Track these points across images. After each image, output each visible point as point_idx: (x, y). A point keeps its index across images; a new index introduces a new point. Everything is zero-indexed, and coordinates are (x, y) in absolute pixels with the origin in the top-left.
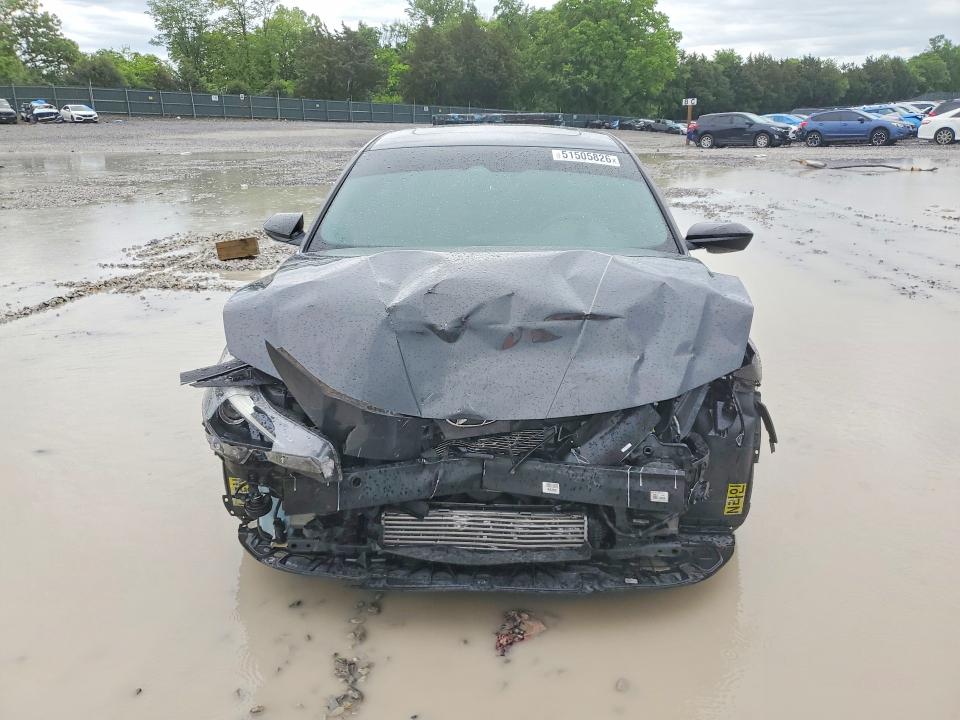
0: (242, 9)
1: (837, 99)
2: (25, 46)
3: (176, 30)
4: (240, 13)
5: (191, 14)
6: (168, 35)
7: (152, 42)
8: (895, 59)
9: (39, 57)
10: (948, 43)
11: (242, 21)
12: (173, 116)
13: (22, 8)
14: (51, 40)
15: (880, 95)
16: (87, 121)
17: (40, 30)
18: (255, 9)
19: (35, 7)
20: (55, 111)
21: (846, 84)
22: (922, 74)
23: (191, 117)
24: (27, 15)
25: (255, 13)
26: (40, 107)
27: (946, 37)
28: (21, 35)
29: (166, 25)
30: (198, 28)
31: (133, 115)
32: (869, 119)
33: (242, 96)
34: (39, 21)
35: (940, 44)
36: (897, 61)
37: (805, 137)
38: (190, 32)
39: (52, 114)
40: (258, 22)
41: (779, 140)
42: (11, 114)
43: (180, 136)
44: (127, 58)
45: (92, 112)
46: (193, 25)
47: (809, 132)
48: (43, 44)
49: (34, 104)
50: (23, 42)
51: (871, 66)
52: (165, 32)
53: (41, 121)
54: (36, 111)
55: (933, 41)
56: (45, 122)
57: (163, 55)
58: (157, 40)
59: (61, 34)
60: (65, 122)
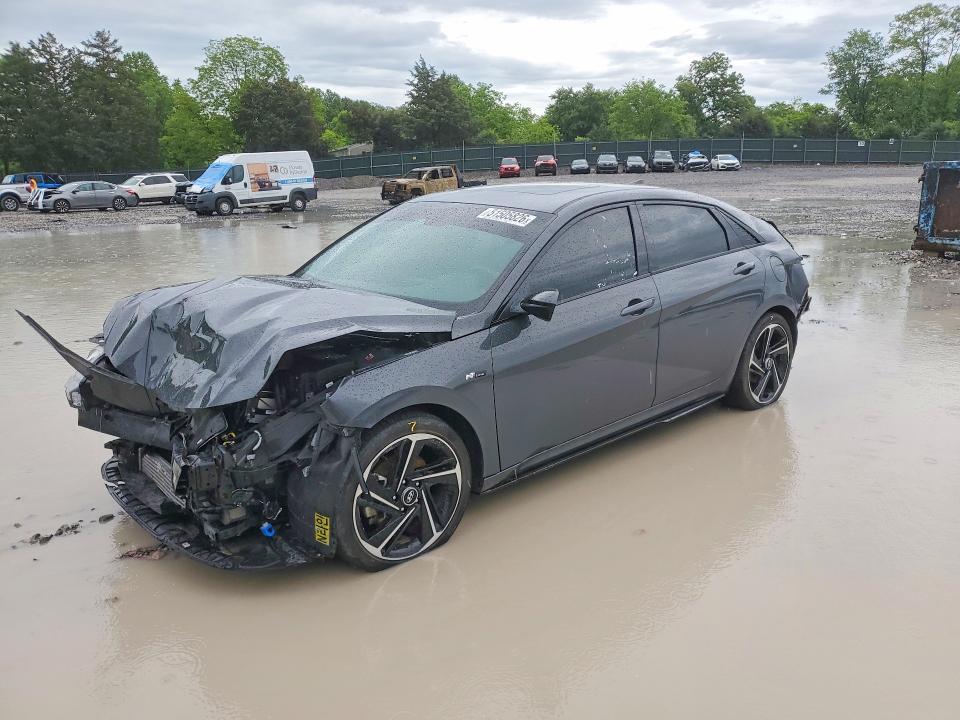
0: (925, 48)
2: (711, 104)
3: (848, 78)
4: (922, 52)
5: (868, 59)
6: (838, 84)
7: (823, 92)
9: (719, 114)
11: (924, 59)
12: (813, 163)
13: (715, 71)
14: (733, 98)
16: (730, 169)
17: (726, 89)
18: (941, 46)
19: (726, 68)
20: (705, 160)
23: (832, 163)
24: (718, 76)
25: (941, 50)
26: (694, 158)
28: (709, 94)
29: (840, 73)
30: (873, 72)
31: (775, 163)
33: (892, 141)
34: (726, 81)
38: (863, 77)
39: (701, 163)
40: (944, 60)
42: (671, 163)
43: (796, 183)
44: (797, 108)
45: (735, 161)
46: (868, 70)
48: (726, 101)
49: (691, 155)
50: (710, 100)
52: (836, 80)
53: (692, 170)
54: (691, 161)
56: (694, 170)
57: (831, 103)
58: (827, 89)
59: (744, 92)
60: (713, 170)
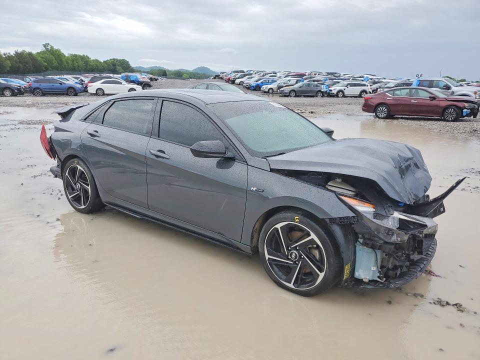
1: (6, 71)
8: (29, 53)
10: (52, 47)
15: (27, 70)
21: (9, 63)
22: (44, 61)
27: (50, 44)
32: (64, 83)
35: (48, 47)
36: (30, 54)
37: (32, 91)
41: (17, 92)
47: (34, 89)
51: (19, 55)
55: (45, 46)
